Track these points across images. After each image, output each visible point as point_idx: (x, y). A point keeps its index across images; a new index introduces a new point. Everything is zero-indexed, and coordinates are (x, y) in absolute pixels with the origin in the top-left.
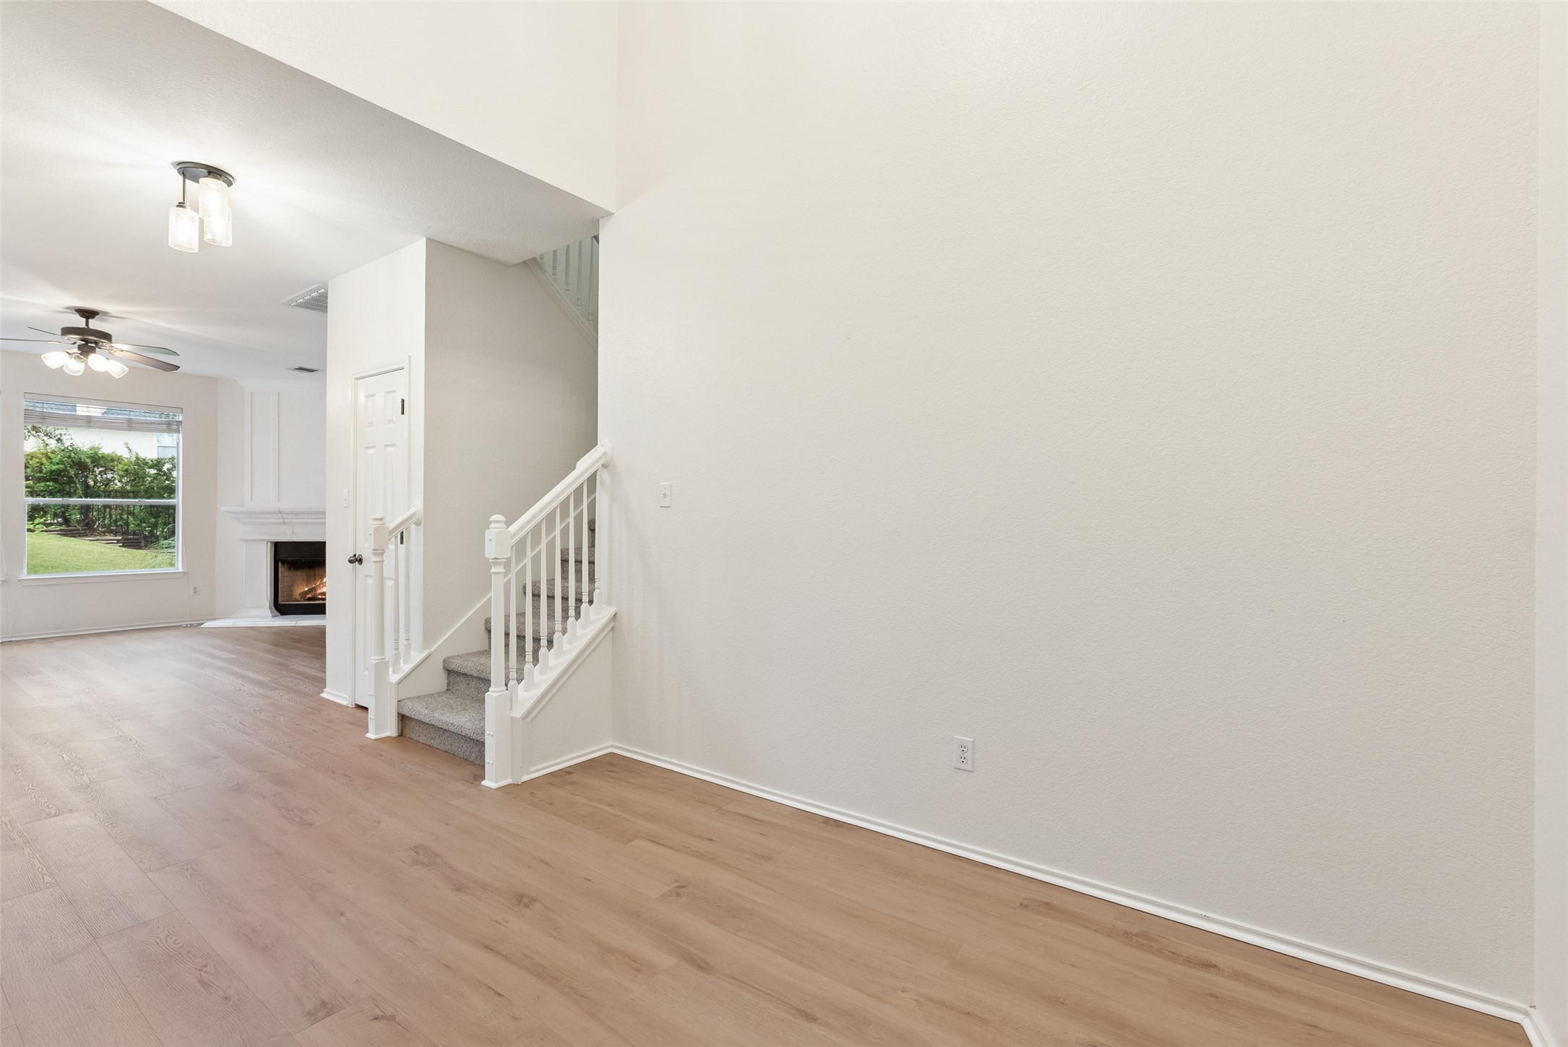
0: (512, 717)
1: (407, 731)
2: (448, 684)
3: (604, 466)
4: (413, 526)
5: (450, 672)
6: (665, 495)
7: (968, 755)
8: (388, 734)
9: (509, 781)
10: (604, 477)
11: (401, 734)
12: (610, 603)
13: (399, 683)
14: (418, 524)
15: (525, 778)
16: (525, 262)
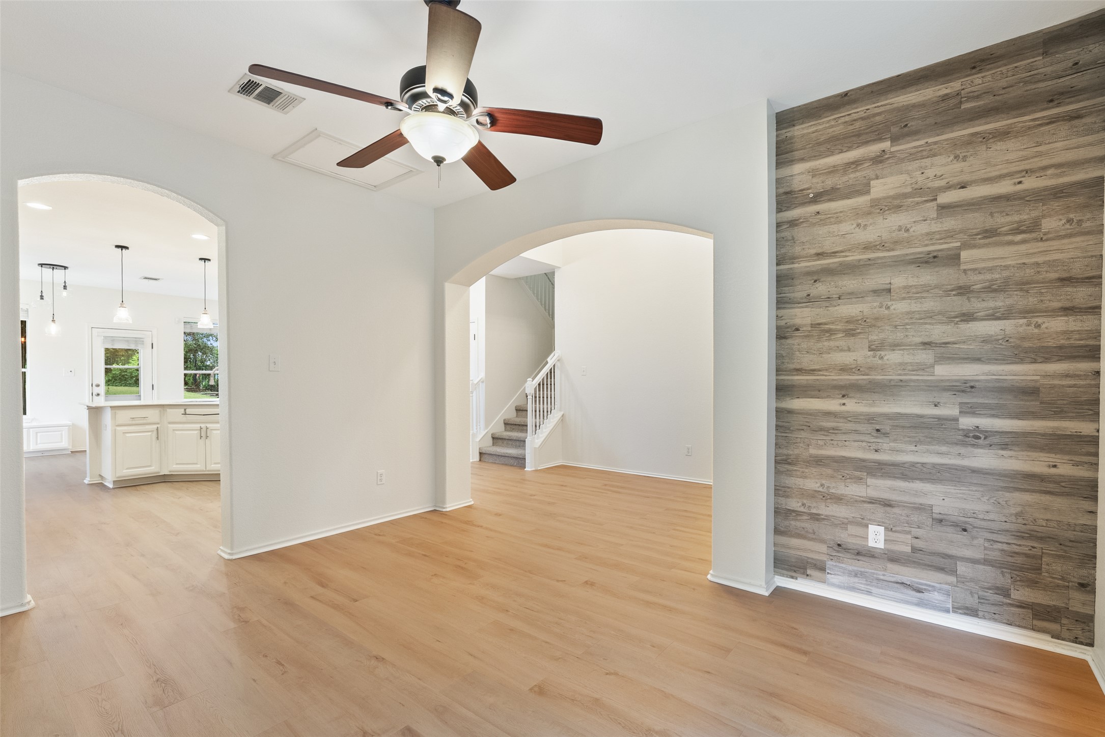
0: (535, 448)
1: (482, 459)
2: (493, 443)
3: (558, 360)
4: (480, 383)
5: (493, 438)
6: (584, 371)
7: (690, 451)
8: (475, 460)
9: (534, 469)
10: (558, 365)
11: (480, 460)
12: (560, 411)
13: (479, 441)
14: (483, 382)
15: (539, 468)
16: (516, 279)
